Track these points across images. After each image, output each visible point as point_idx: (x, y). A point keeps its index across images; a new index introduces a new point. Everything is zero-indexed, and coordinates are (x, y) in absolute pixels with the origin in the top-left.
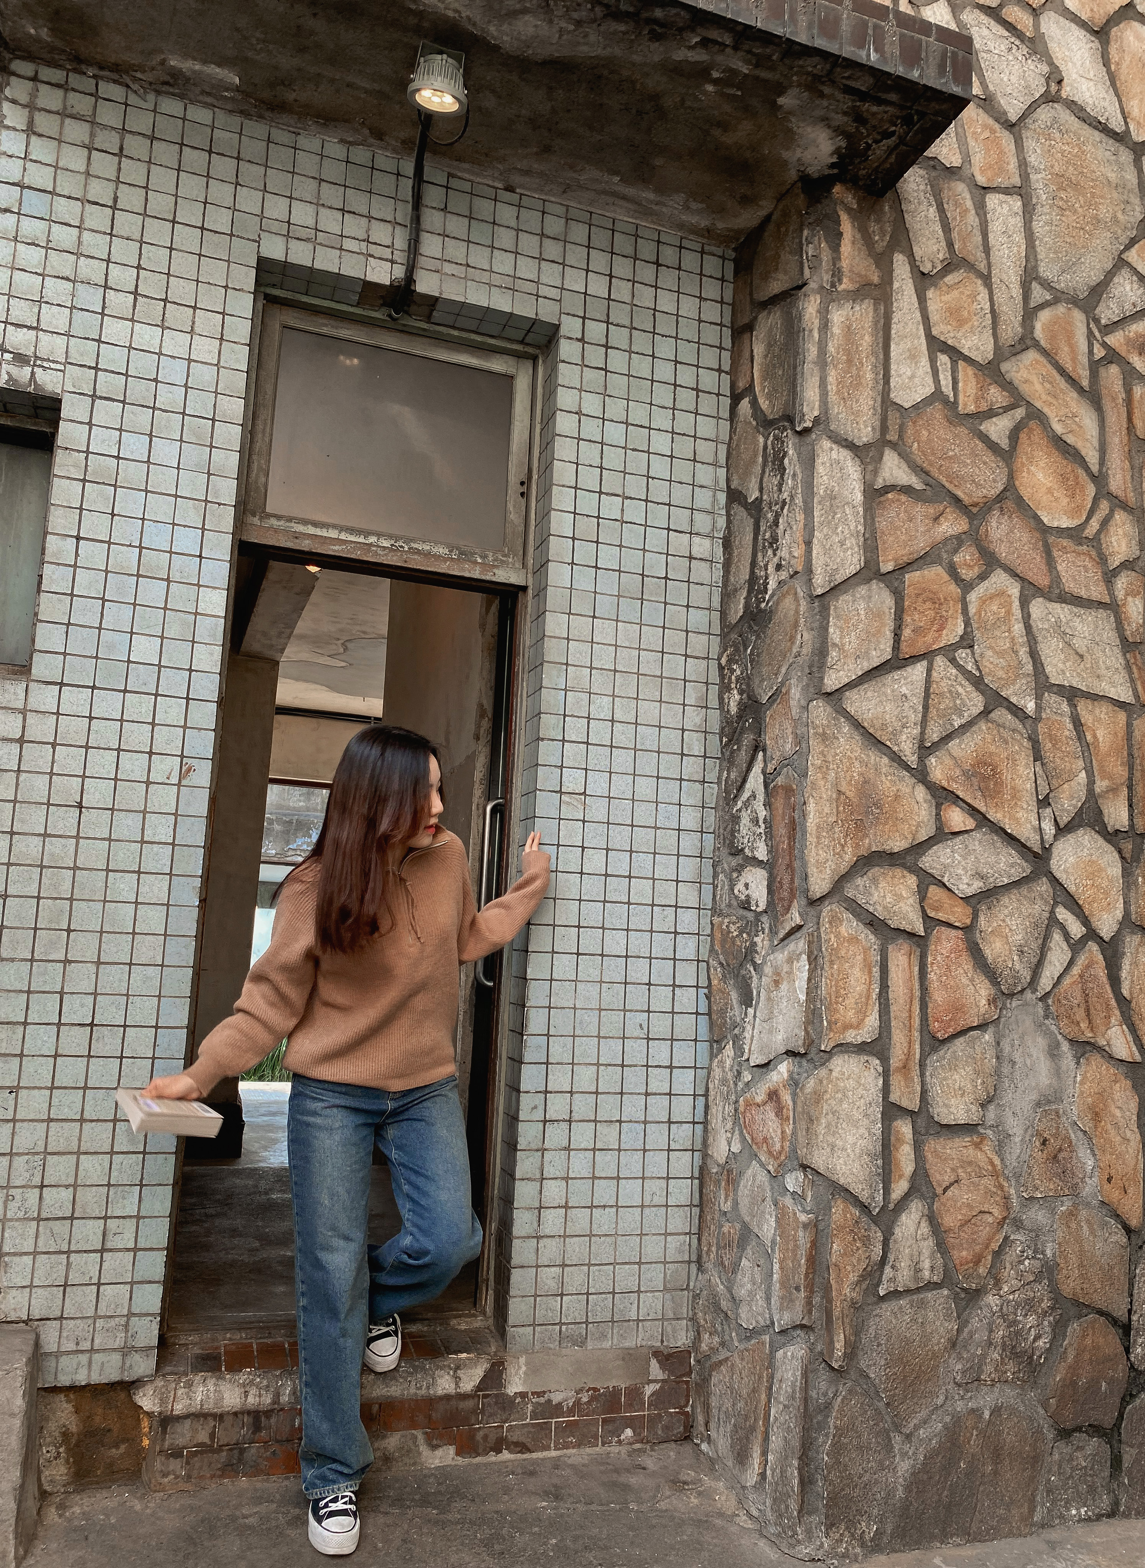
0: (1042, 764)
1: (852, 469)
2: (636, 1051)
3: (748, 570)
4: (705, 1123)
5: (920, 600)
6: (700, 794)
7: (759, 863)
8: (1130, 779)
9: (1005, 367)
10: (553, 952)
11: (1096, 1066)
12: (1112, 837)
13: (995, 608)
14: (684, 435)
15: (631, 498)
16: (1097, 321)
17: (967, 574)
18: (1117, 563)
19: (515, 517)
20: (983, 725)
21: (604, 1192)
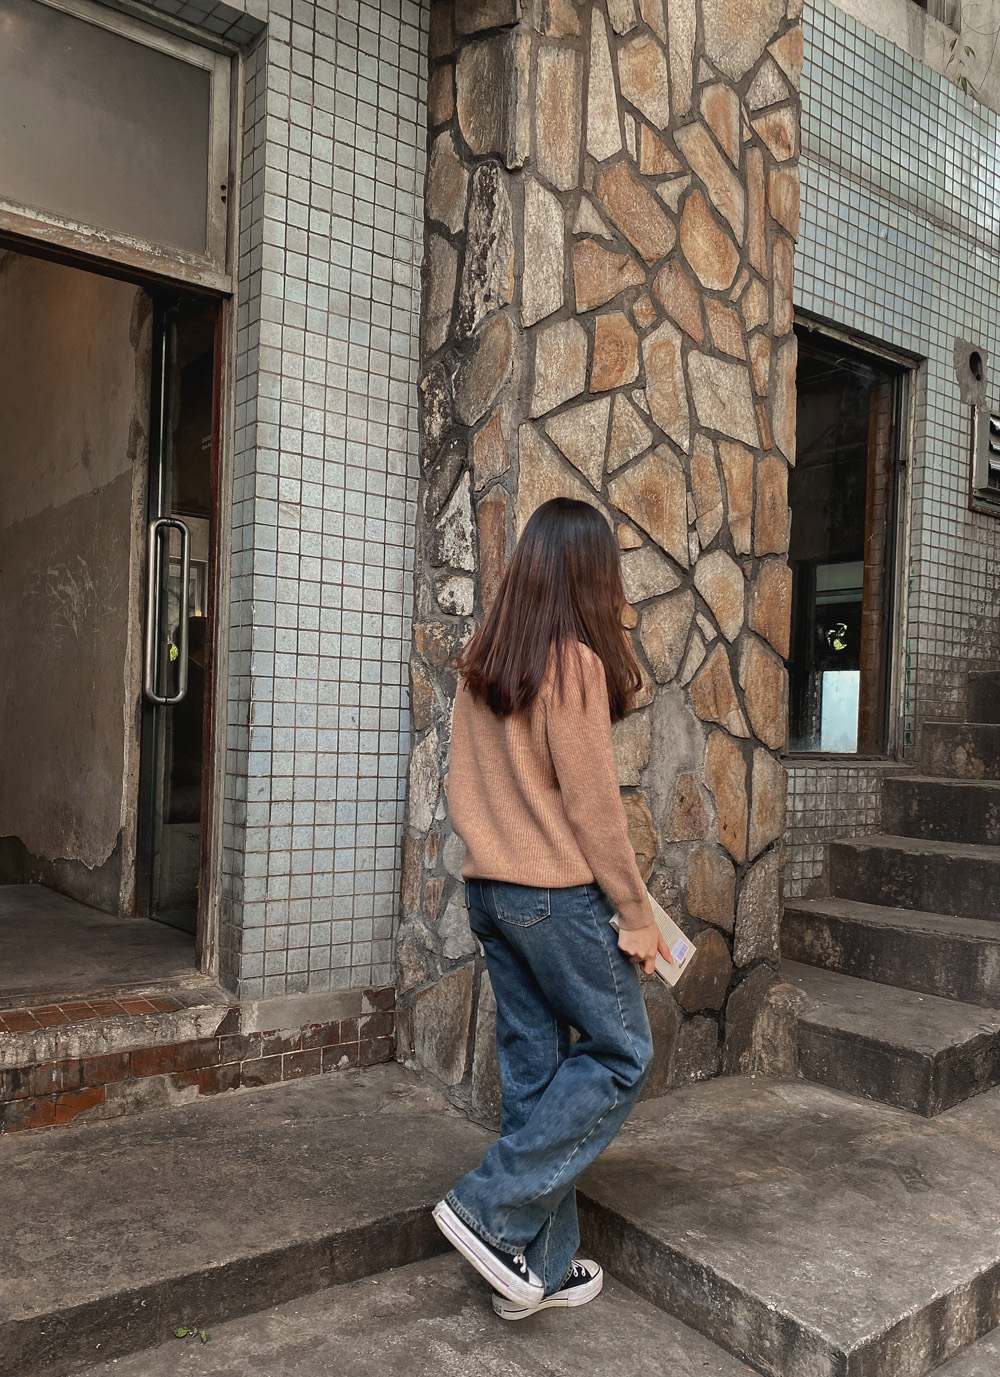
0: (693, 495)
1: (556, 213)
2: (349, 740)
3: (451, 299)
4: (407, 800)
5: (607, 341)
6: (402, 512)
7: (467, 573)
8: (754, 512)
9: (677, 135)
10: (275, 652)
11: (720, 742)
12: (738, 558)
13: (662, 355)
14: (386, 159)
15: (338, 216)
16: (747, 105)
17: (643, 322)
18: (752, 326)
19: (216, 221)
20: (651, 458)
21: (323, 860)
